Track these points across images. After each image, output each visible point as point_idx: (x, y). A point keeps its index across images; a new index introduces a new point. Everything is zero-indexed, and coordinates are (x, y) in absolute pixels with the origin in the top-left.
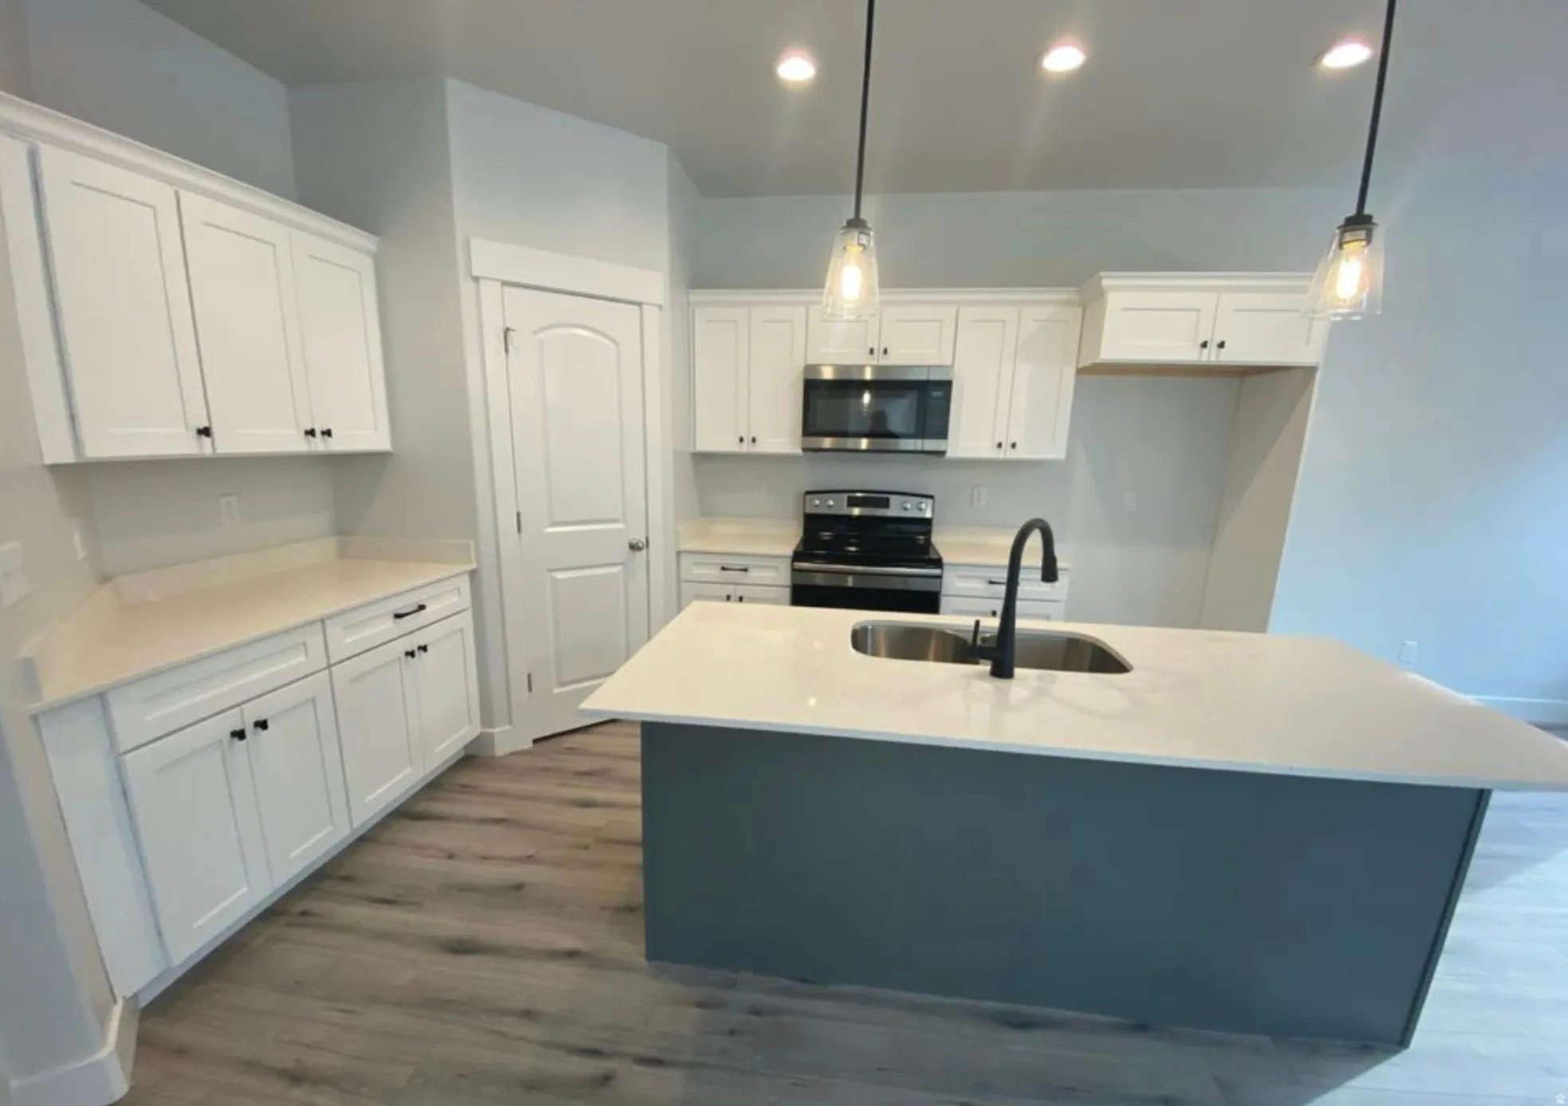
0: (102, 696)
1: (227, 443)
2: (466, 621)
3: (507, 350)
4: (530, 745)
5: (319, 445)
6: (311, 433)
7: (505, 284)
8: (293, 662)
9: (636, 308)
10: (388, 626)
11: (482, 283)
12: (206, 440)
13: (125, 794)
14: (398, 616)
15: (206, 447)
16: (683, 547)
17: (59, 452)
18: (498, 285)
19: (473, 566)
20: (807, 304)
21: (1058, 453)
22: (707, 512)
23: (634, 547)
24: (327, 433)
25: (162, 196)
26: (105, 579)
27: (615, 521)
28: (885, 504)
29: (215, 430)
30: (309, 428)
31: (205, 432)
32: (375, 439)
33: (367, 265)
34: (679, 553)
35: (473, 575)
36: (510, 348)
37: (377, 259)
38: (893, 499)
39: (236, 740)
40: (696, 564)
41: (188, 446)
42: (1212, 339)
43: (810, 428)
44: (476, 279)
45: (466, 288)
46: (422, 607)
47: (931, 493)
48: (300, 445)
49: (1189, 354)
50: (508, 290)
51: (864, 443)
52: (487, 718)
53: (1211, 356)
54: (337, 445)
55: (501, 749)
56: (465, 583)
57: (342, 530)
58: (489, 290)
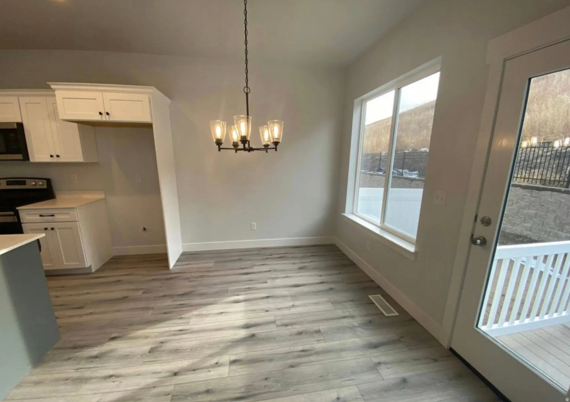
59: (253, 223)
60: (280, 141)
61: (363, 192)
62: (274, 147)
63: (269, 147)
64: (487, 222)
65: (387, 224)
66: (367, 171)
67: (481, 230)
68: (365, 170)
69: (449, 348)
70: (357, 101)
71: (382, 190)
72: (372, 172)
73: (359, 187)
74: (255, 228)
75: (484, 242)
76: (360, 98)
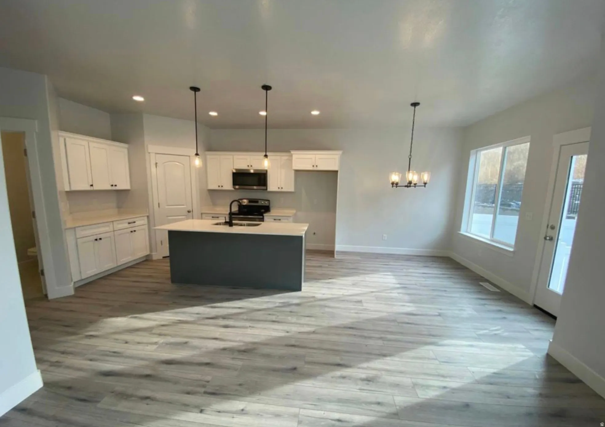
0: (75, 228)
1: (96, 188)
2: (146, 227)
3: (156, 167)
4: (162, 258)
5: (114, 188)
6: (112, 185)
7: (156, 154)
8: (107, 229)
9: (188, 157)
10: (127, 225)
11: (151, 154)
12: (92, 187)
13: (77, 246)
14: (129, 223)
15: (92, 188)
16: (203, 212)
17: (67, 189)
18: (154, 154)
19: (148, 215)
20: (233, 155)
21: (292, 189)
22: (214, 204)
23: (189, 212)
24: (116, 186)
25: (85, 143)
26: (71, 213)
27: (183, 205)
28: (257, 202)
29: (94, 185)
30: (112, 184)
31: (92, 185)
32: (127, 186)
33: (126, 151)
34: (202, 214)
35: (148, 217)
36: (157, 167)
37: (129, 150)
38: (260, 201)
39: (96, 241)
40: (206, 216)
41: (88, 188)
42: (315, 165)
43: (235, 184)
44: (149, 153)
45: (147, 155)
46: (134, 222)
47: (268, 199)
48: (110, 188)
49: (311, 168)
50: (157, 155)
51: (255, 187)
52: (151, 250)
53: (315, 169)
54: (117, 188)
55: (155, 258)
56: (146, 218)
57: (119, 207)
58: (153, 155)
59: (384, 235)
60: (428, 182)
61: (476, 217)
62: (424, 185)
63: (417, 185)
64: (553, 228)
65: (495, 237)
66: (479, 202)
67: (550, 233)
68: (478, 201)
69: (533, 305)
70: (473, 152)
71: (491, 216)
72: (485, 204)
73: (473, 213)
74: (386, 239)
75: (551, 239)
76: (477, 149)
